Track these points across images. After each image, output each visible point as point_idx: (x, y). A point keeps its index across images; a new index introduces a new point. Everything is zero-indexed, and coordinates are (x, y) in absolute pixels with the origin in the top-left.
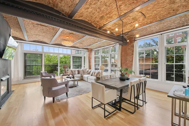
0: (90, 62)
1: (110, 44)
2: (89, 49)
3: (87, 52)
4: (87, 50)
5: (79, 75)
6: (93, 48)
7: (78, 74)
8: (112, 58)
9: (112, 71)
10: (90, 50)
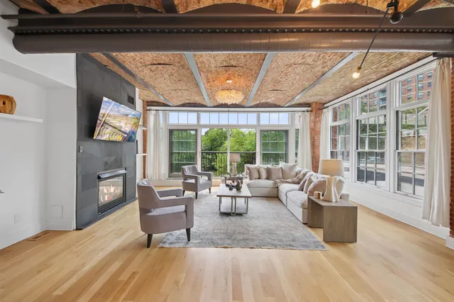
0: (314, 146)
1: (391, 68)
2: (314, 106)
3: (308, 114)
4: (305, 109)
5: (270, 183)
6: (327, 99)
7: (267, 179)
8: (404, 127)
9: (401, 180)
10: (316, 108)
